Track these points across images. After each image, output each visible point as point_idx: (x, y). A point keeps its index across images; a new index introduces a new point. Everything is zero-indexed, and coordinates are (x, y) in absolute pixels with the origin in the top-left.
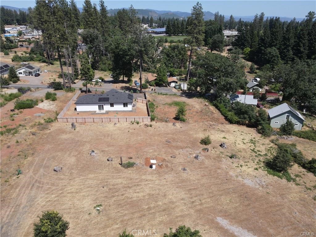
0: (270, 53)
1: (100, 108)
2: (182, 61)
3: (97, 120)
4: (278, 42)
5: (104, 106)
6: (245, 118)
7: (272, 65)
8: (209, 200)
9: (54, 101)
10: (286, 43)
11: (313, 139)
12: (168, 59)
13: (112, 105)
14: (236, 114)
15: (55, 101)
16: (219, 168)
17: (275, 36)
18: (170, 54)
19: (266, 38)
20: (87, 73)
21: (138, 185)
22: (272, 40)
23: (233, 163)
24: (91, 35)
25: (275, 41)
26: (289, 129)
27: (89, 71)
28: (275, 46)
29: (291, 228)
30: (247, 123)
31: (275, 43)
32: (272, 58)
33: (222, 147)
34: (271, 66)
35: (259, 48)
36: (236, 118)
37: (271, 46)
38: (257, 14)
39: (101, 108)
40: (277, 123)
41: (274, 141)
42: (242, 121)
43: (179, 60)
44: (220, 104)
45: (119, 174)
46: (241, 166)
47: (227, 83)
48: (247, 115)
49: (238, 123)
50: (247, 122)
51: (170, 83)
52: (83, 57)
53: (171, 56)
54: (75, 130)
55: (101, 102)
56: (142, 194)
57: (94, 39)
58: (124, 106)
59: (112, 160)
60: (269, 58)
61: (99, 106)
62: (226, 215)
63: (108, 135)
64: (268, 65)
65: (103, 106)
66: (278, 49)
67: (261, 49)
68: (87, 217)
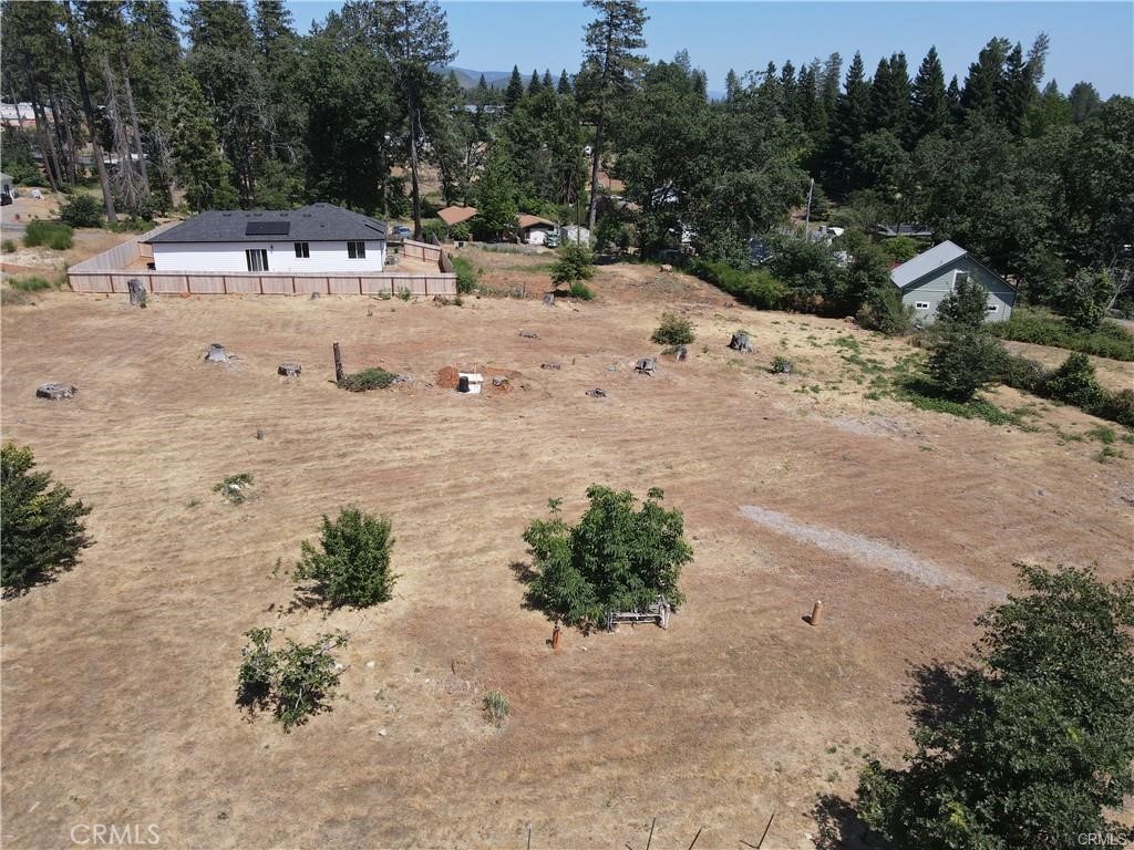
0: (873, 149)
1: (251, 265)
2: (567, 177)
3: (237, 287)
4: (897, 113)
5: (268, 252)
6: (811, 283)
7: (881, 189)
8: (704, 466)
9: (62, 249)
10: (925, 117)
11: (1055, 339)
12: (516, 148)
13: (302, 250)
14: (775, 276)
15: (67, 251)
16: (731, 395)
17: (885, 92)
18: (525, 131)
19: (857, 106)
20: (201, 152)
21: (407, 432)
22: (878, 107)
23: (782, 383)
24: (218, 69)
25: (885, 108)
26: (971, 310)
27: (206, 146)
28: (889, 126)
29: (1033, 529)
30: (818, 303)
31: (887, 118)
32: (879, 166)
33: (737, 347)
34: (880, 193)
35: (835, 141)
36: (778, 288)
37: (873, 126)
38: (818, 61)
39: (257, 260)
40: (925, 306)
41: (922, 341)
42: (800, 294)
43: (557, 175)
44: (714, 262)
45: (327, 407)
46: (816, 390)
47: (740, 188)
48: (818, 271)
49: (785, 305)
50: (819, 300)
51: (529, 229)
52: (183, 88)
53: (526, 136)
54: (143, 306)
55: (258, 238)
56: (427, 452)
57: (232, 85)
58: (352, 255)
59: (297, 372)
60: (870, 168)
61: (247, 252)
62: (775, 500)
63: (286, 324)
64: (868, 191)
65: (264, 252)
66: (898, 136)
67: (842, 143)
68: (181, 512)
